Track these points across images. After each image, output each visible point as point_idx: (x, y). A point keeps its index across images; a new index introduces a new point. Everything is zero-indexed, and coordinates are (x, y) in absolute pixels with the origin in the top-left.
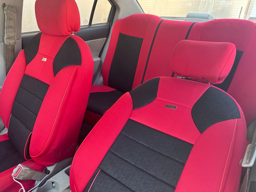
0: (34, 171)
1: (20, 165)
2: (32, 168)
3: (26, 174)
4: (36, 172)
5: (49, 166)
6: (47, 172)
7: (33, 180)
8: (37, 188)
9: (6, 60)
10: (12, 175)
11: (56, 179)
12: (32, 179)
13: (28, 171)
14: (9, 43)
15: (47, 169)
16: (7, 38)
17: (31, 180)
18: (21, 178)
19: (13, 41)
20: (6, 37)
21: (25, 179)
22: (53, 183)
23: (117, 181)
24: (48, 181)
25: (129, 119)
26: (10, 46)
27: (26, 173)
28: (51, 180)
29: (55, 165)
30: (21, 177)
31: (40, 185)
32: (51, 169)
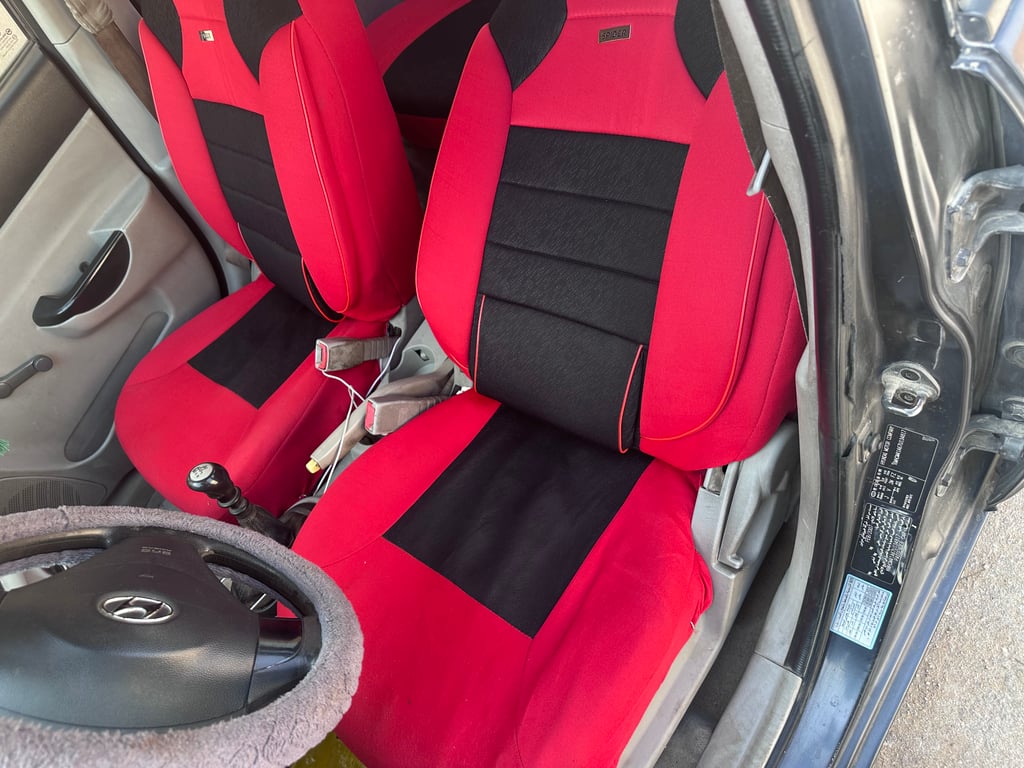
0: (360, 343)
1: (318, 342)
2: (350, 339)
3: (344, 354)
4: (366, 344)
5: (393, 316)
6: (395, 333)
7: (370, 361)
8: (388, 375)
9: (127, 78)
10: (317, 366)
11: (420, 342)
12: (366, 358)
13: (344, 348)
14: (97, 25)
15: (391, 325)
16: (80, 14)
17: (364, 362)
18: (339, 367)
19: (98, 10)
20: (74, 12)
21: (350, 365)
22: (419, 352)
23: (531, 308)
24: (404, 351)
25: (511, 126)
26: (105, 31)
27: (342, 353)
28: (410, 347)
29: (404, 310)
30: (335, 365)
31: (393, 366)
32: (399, 322)
